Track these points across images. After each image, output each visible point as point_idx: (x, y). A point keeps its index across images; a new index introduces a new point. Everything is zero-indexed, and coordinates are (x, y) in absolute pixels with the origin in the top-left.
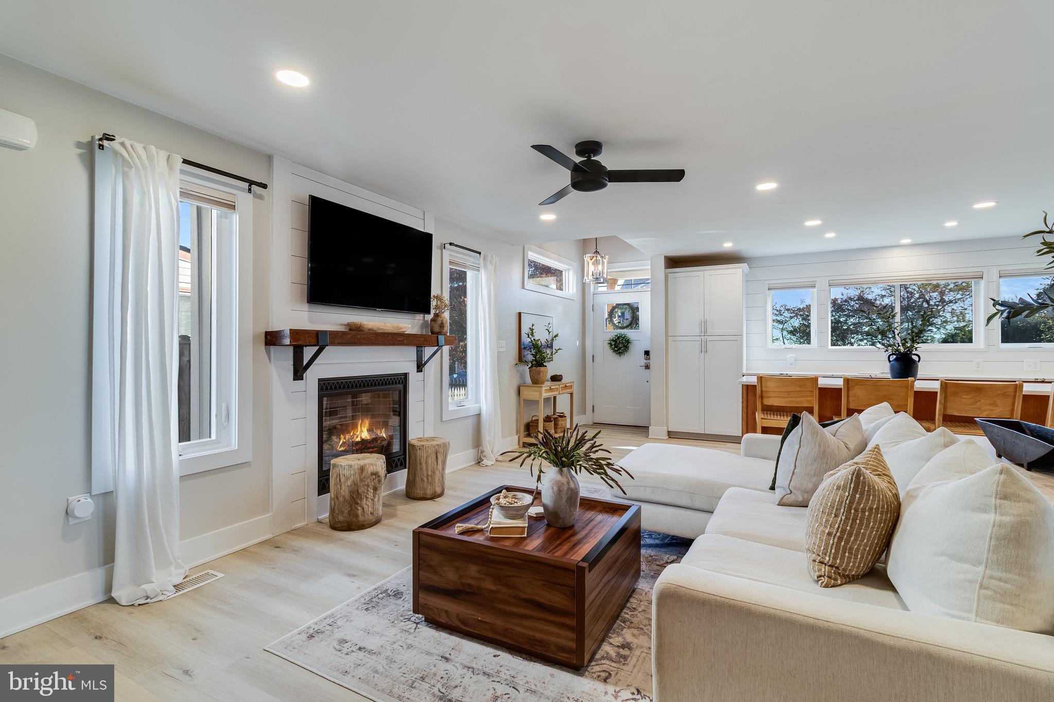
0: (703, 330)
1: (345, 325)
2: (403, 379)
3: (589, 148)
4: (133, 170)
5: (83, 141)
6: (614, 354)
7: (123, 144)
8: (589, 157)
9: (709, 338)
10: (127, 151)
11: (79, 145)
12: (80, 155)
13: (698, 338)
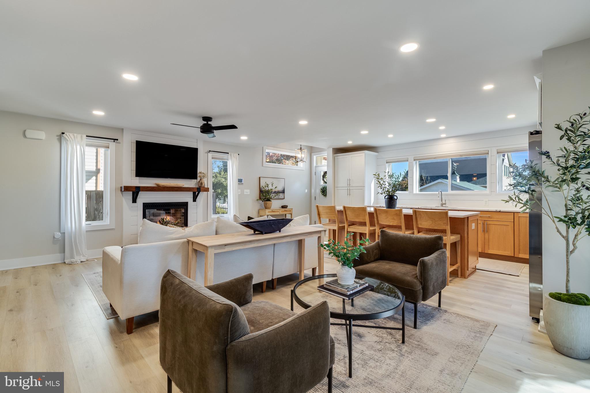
0: (348, 184)
1: (154, 184)
2: (185, 205)
3: (207, 119)
4: (69, 142)
5: (59, 135)
6: (322, 196)
7: (66, 135)
8: (207, 122)
9: (351, 188)
10: (68, 137)
11: (57, 136)
12: (58, 139)
13: (347, 188)
